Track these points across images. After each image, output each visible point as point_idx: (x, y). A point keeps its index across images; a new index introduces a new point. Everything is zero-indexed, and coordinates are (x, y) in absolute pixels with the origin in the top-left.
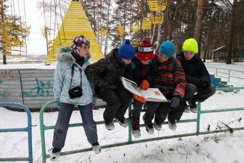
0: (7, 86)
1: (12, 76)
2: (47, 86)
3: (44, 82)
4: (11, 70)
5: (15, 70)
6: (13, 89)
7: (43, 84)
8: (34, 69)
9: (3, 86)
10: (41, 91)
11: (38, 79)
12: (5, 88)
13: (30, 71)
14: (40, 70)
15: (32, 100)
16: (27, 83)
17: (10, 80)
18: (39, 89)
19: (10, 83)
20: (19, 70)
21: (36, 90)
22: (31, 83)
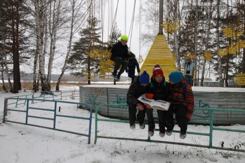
0: (100, 99)
1: (103, 92)
2: (123, 101)
3: (122, 98)
4: (103, 88)
5: (105, 88)
6: (103, 101)
8: (116, 88)
9: (98, 99)
11: (118, 95)
12: (99, 100)
13: (114, 90)
15: (113, 110)
16: (112, 97)
17: (102, 95)
18: (118, 102)
19: (102, 97)
20: (107, 88)
21: (116, 103)
22: (114, 98)
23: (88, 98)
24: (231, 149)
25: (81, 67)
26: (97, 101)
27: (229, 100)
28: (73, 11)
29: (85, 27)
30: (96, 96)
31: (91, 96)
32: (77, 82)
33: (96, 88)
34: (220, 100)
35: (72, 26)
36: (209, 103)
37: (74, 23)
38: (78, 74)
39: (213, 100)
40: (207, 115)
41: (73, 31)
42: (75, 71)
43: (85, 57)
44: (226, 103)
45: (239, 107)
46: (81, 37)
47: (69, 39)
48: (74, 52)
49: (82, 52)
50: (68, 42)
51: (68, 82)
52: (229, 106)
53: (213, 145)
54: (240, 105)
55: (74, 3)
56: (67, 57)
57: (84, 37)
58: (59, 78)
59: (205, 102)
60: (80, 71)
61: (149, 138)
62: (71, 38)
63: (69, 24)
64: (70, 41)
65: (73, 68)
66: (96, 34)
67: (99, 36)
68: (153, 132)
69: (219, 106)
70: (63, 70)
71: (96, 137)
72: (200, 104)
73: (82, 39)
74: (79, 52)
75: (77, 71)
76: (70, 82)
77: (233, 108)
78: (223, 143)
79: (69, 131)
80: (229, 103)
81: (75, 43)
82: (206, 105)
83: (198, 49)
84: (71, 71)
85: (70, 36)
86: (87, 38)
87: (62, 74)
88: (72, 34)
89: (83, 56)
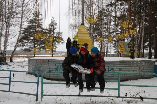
1: (46, 63)
2: (60, 68)
3: (59, 66)
4: (45, 60)
5: (47, 60)
6: (46, 68)
7: (58, 67)
8: (55, 60)
9: (42, 67)
10: (57, 70)
11: (56, 64)
13: (53, 61)
14: (57, 60)
16: (52, 66)
17: (45, 64)
18: (56, 69)
19: (45, 66)
21: (55, 70)
22: (53, 66)
23: (35, 67)
24: (131, 98)
25: (28, 45)
26: (41, 69)
27: (125, 65)
28: (23, 7)
29: (31, 18)
30: (40, 65)
31: (36, 65)
32: (26, 55)
33: (40, 60)
34: (120, 66)
35: (22, 17)
36: (114, 67)
37: (23, 15)
38: (27, 50)
39: (116, 66)
40: (113, 75)
41: (23, 20)
42: (24, 48)
43: (32, 38)
44: (123, 68)
45: (131, 69)
46: (28, 25)
47: (20, 26)
48: (23, 35)
49: (29, 35)
50: (19, 28)
51: (19, 55)
52: (125, 69)
53: (120, 96)
54: (131, 68)
55: (23, 1)
56: (18, 38)
57: (31, 25)
58: (13, 53)
59: (111, 67)
60: (28, 48)
61: (80, 93)
62: (21, 25)
63: (19, 15)
64: (21, 27)
65: (23, 46)
66: (39, 23)
67: (41, 25)
68: (82, 89)
69: (120, 69)
70: (16, 47)
71: (42, 95)
72: (108, 68)
73: (29, 26)
74: (27, 35)
75: (26, 48)
76: (20, 55)
77: (127, 70)
78: (126, 94)
79: (21, 92)
80: (125, 67)
81: (25, 29)
82: (112, 69)
83: (104, 34)
84: (21, 48)
85: (20, 24)
86: (33, 25)
87: (15, 50)
88: (22, 22)
89: (30, 38)
